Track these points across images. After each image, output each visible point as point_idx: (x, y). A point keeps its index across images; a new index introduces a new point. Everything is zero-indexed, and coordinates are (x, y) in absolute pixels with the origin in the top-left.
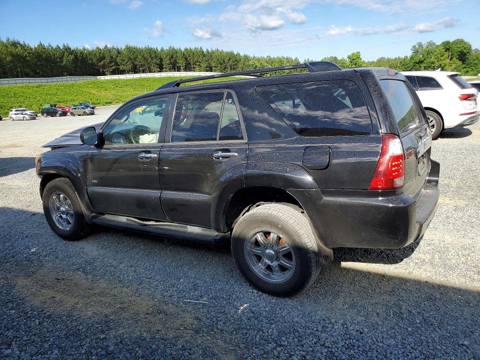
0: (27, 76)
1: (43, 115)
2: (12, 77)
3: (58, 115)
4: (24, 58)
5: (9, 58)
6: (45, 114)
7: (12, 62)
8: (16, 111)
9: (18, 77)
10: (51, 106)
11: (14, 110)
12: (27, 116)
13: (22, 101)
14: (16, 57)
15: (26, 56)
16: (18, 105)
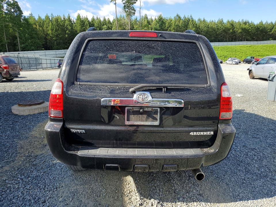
0: (247, 40)
1: (243, 62)
2: (239, 41)
3: (252, 63)
4: (248, 30)
5: (240, 31)
6: (245, 62)
7: (241, 33)
8: (231, 59)
9: (242, 41)
10: (251, 58)
11: (230, 58)
12: (234, 62)
13: (238, 54)
14: (244, 30)
15: (249, 29)
16: (235, 56)
